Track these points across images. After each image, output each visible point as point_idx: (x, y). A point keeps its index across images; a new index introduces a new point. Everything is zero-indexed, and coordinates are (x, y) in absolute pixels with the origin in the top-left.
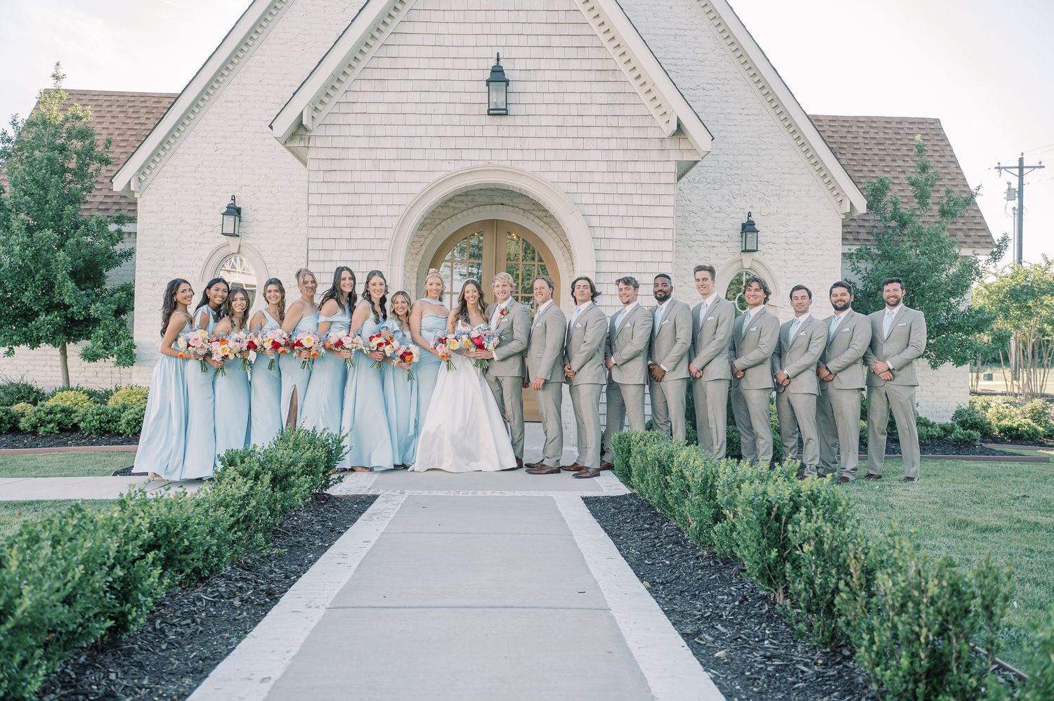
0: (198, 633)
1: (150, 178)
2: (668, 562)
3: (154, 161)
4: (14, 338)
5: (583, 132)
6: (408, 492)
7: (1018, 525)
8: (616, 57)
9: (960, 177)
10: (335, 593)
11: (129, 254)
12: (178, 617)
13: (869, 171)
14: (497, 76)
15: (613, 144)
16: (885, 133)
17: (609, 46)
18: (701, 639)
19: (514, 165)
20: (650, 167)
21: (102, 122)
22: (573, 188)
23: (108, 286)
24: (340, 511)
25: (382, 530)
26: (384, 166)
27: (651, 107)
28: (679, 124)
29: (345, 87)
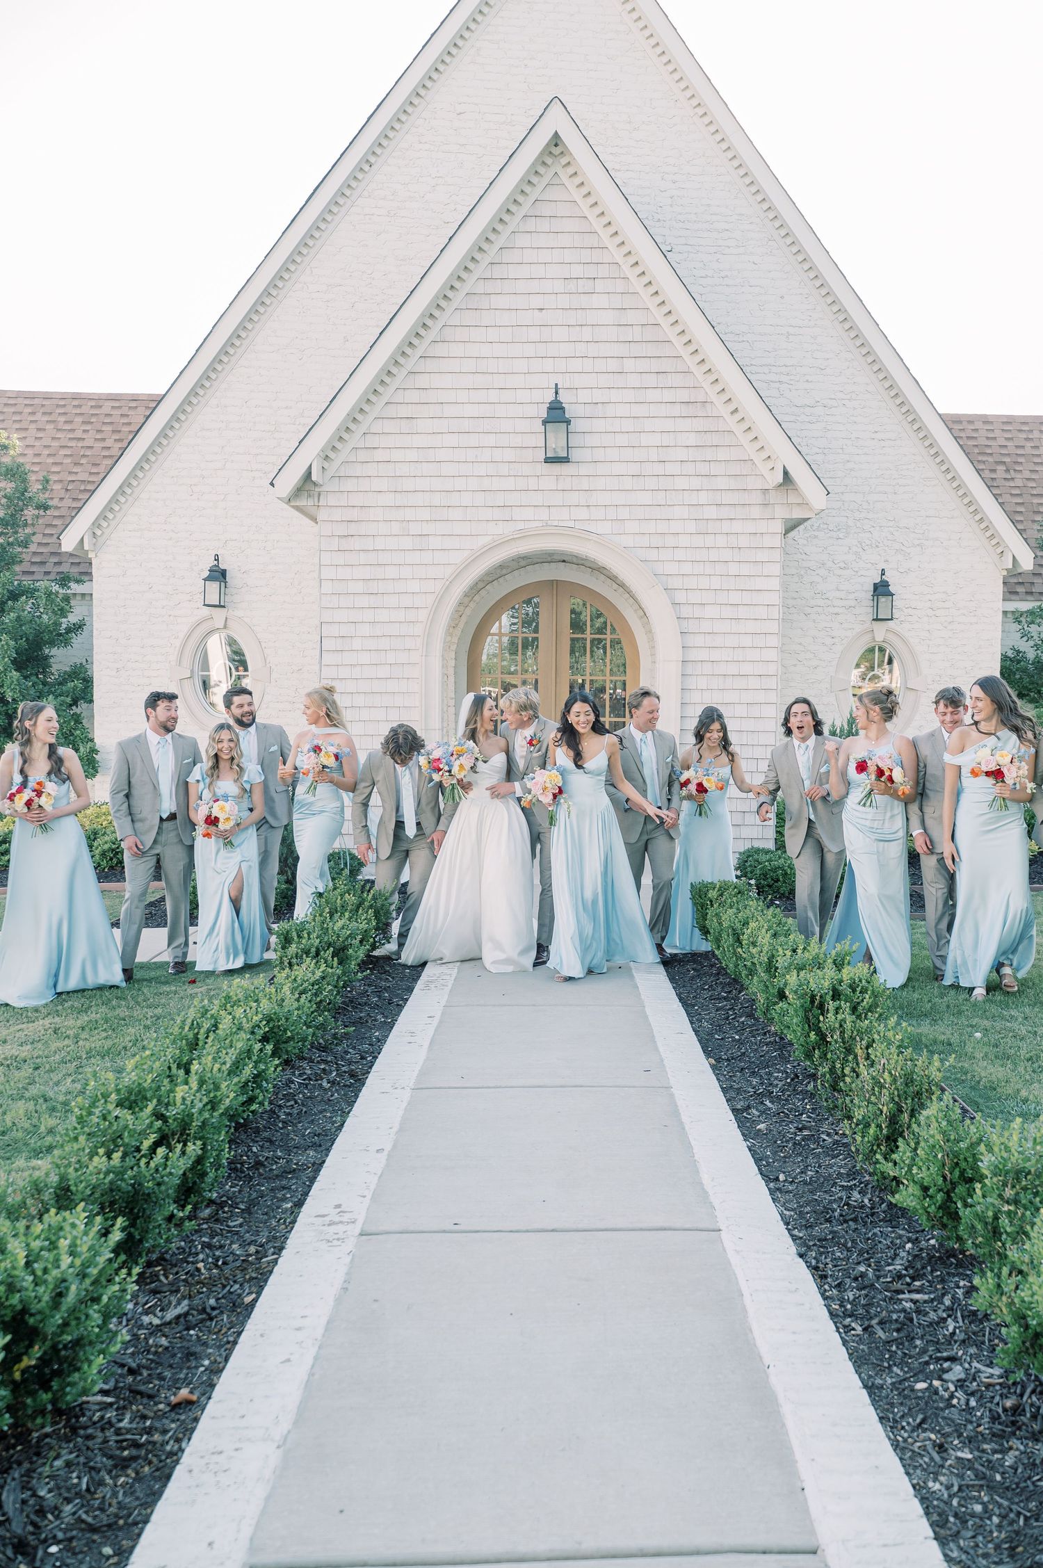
0: (303, 1113)
1: (107, 532)
5: (665, 482)
8: (706, 385)
10: (416, 1074)
11: (79, 627)
14: (556, 414)
17: (698, 371)
18: (748, 1114)
19: (579, 526)
20: (750, 527)
21: (25, 438)
23: (55, 668)
24: (393, 978)
25: (443, 1002)
26: (415, 529)
27: (751, 450)
28: (786, 473)
29: (363, 428)
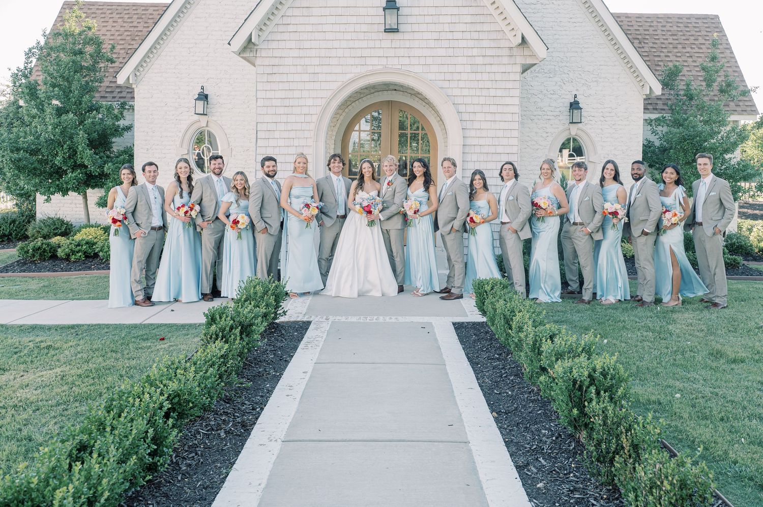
0: (200, 463)
1: (143, 73)
2: (510, 393)
3: (145, 61)
4: (51, 189)
5: (453, 43)
6: (331, 318)
7: (757, 357)
9: (733, 60)
10: (287, 426)
11: (129, 128)
12: (186, 451)
13: (666, 56)
14: (391, 4)
15: (475, 52)
16: (677, 26)
18: (528, 470)
19: (404, 68)
20: (502, 69)
21: (107, 26)
22: (446, 85)
23: (115, 148)
24: (286, 340)
25: (315, 360)
26: (310, 70)
27: (502, 25)
28: (523, 38)
29: (282, 13)
